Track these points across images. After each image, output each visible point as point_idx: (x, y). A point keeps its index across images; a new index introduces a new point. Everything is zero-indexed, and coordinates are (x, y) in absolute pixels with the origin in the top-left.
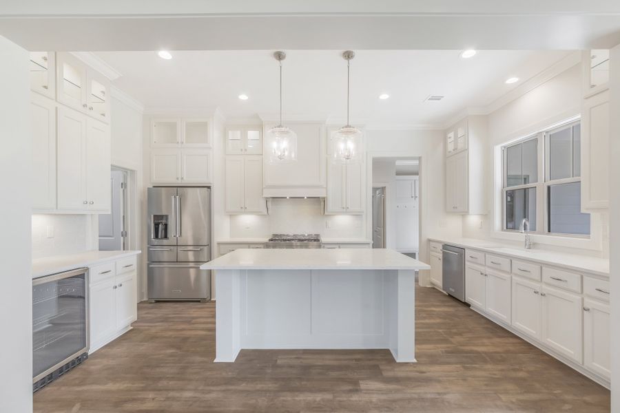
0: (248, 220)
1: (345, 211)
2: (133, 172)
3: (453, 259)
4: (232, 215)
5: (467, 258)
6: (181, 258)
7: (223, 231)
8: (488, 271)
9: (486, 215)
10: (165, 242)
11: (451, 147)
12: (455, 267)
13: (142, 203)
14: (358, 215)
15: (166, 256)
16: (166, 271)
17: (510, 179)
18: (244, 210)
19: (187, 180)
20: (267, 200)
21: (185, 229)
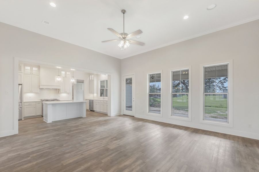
1: (65, 92)
3: (91, 103)
5: (94, 102)
8: (97, 103)
9: (97, 94)
11: (91, 79)
12: (91, 105)
14: (68, 93)
17: (101, 86)
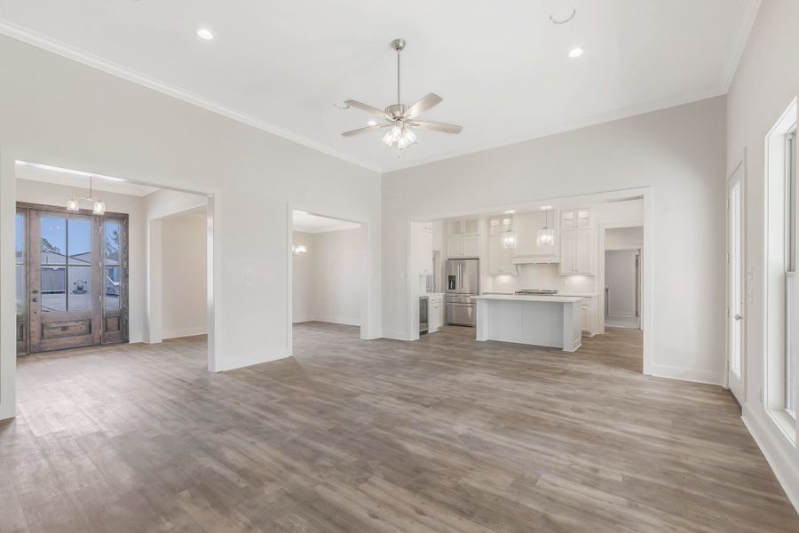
0: (505, 279)
2: (438, 252)
4: (494, 276)
6: (463, 300)
7: (487, 285)
10: (453, 291)
13: (442, 269)
14: (590, 276)
15: (454, 299)
16: (454, 308)
18: (501, 273)
19: (466, 256)
20: (517, 265)
21: (464, 284)
